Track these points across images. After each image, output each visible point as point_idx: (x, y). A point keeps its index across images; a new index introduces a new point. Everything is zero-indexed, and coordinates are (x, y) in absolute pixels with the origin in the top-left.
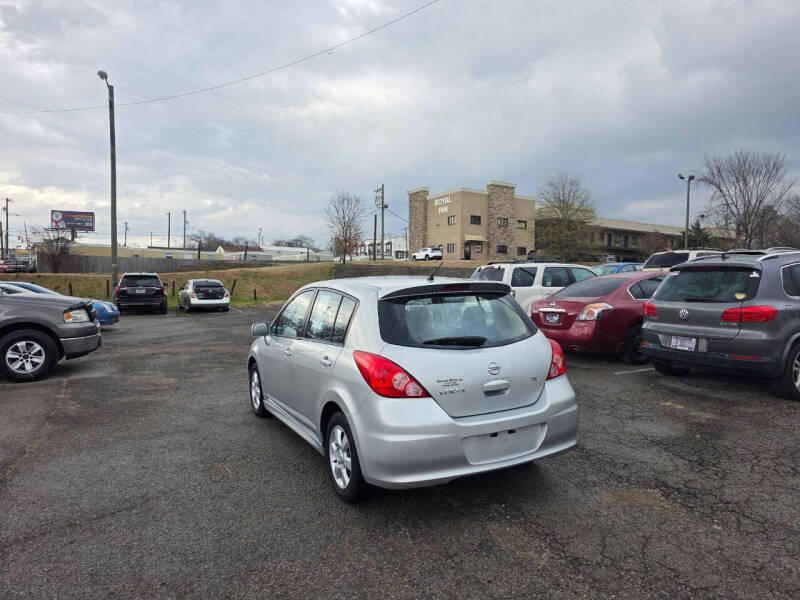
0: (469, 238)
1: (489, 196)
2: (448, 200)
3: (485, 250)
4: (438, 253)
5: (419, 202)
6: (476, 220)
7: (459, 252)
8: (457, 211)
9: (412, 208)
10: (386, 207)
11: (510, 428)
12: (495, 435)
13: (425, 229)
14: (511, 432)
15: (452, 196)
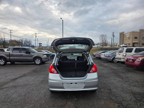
0: (134, 42)
1: (140, 32)
2: (129, 34)
3: (138, 45)
4: (126, 45)
5: (122, 35)
6: (136, 38)
7: (131, 45)
8: (131, 36)
9: (120, 36)
10: (114, 36)
11: (75, 82)
12: (72, 83)
13: (123, 40)
14: (76, 83)
15: (130, 33)
